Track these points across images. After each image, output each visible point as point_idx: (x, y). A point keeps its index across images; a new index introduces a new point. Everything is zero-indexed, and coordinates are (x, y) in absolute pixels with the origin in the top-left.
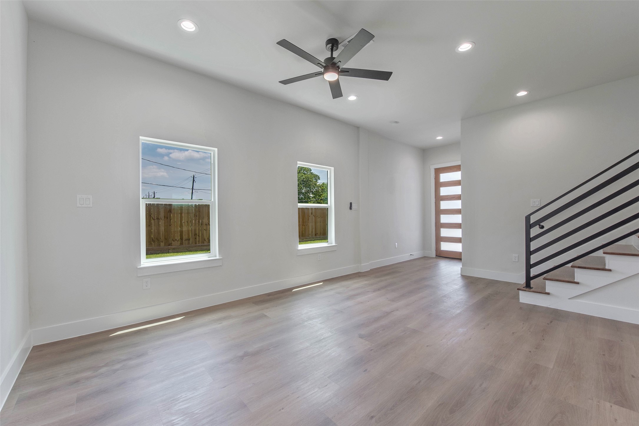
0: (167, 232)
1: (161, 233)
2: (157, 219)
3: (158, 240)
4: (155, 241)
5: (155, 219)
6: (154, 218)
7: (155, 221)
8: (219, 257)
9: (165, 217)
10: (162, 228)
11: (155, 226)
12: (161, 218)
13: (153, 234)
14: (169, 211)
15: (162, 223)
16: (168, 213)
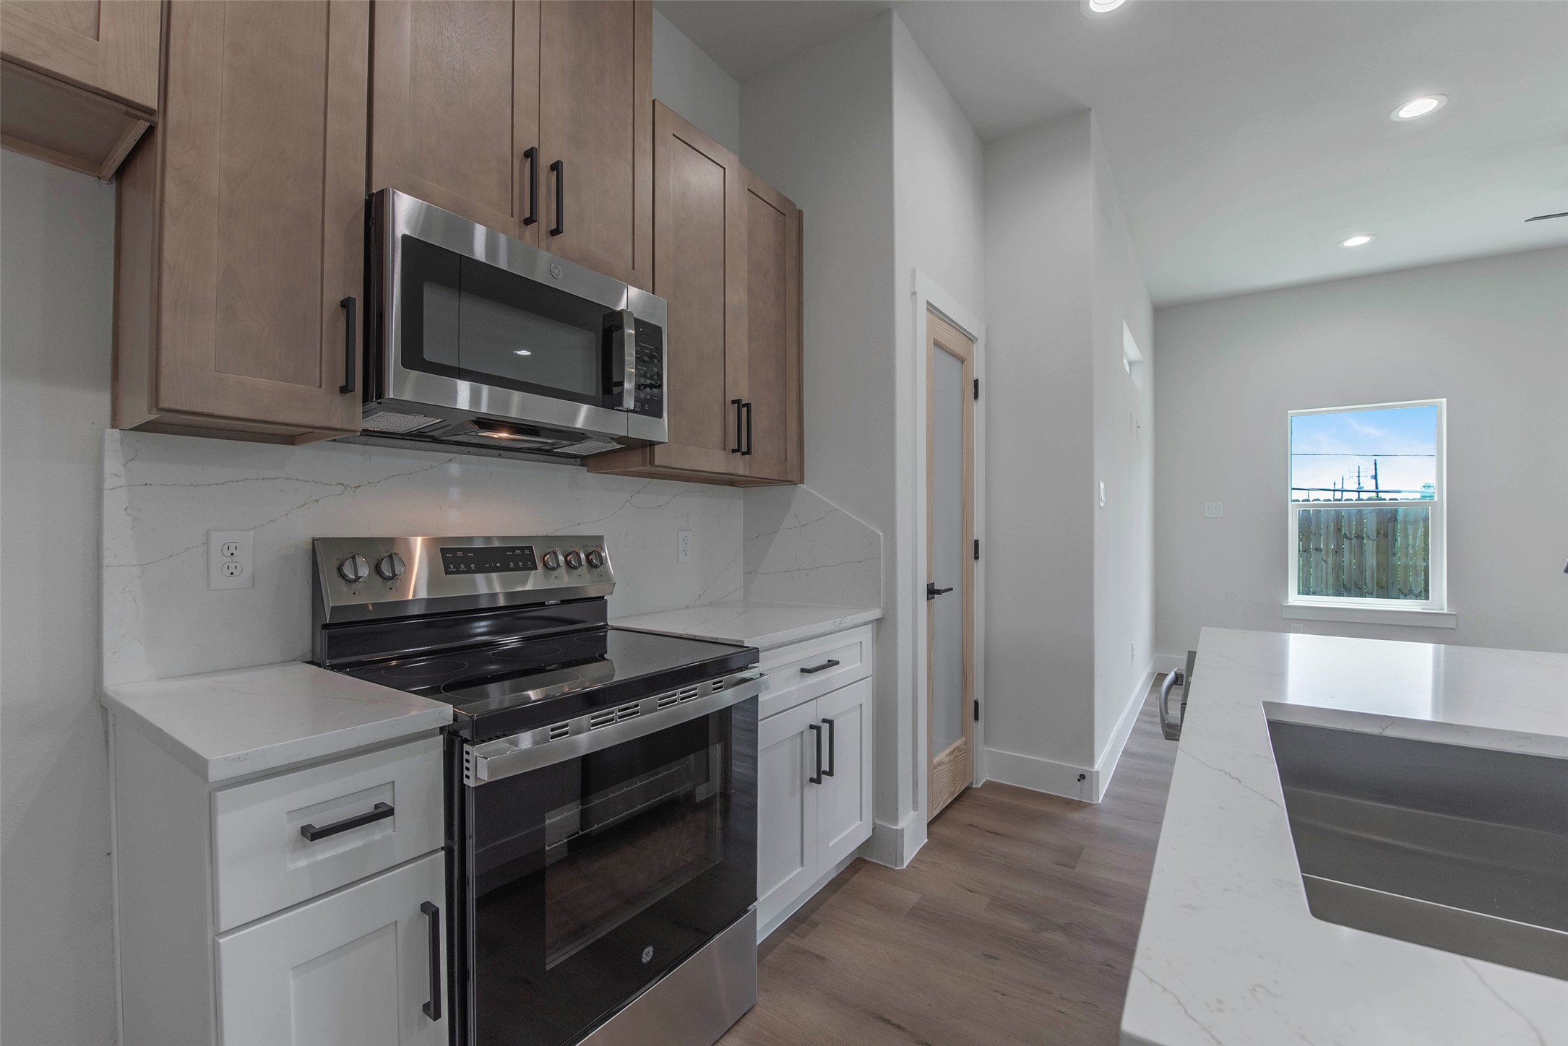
0: (1384, 570)
1: (1368, 574)
2: (1356, 537)
3: (1360, 588)
4: (1350, 590)
5: (1353, 537)
6: (1348, 535)
7: (1351, 544)
8: (1448, 611)
9: (1378, 533)
10: (1371, 560)
11: (1351, 553)
12: (1368, 536)
13: (1345, 573)
14: (1391, 519)
15: (1370, 546)
16: (1388, 522)
